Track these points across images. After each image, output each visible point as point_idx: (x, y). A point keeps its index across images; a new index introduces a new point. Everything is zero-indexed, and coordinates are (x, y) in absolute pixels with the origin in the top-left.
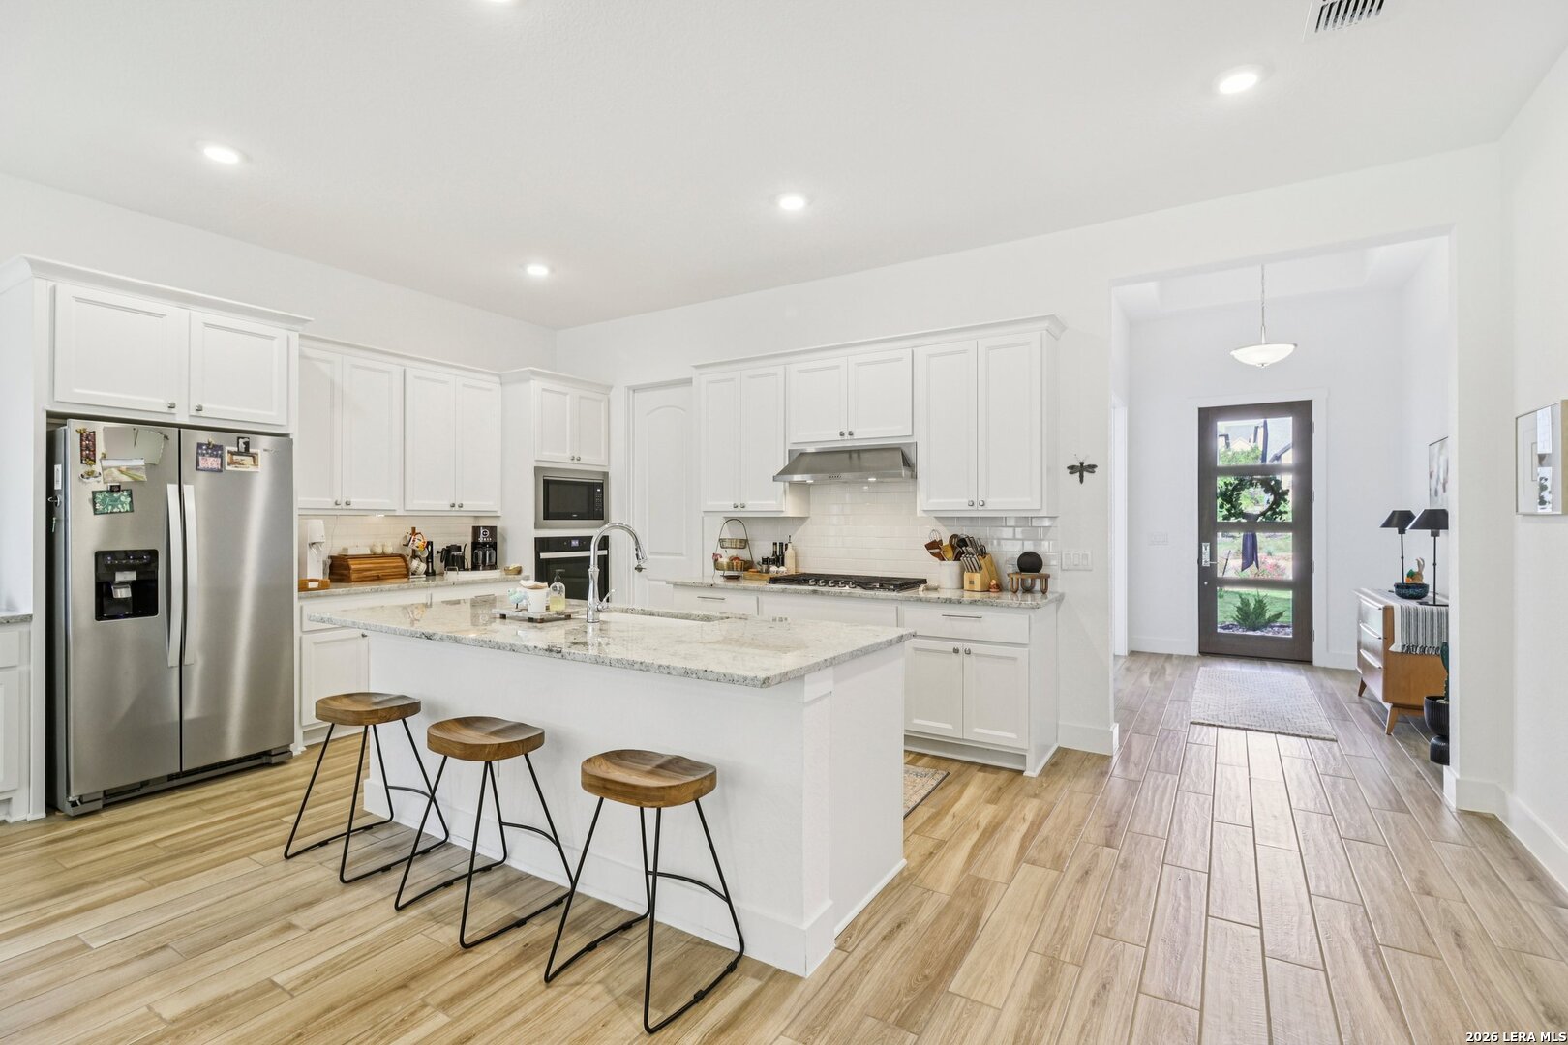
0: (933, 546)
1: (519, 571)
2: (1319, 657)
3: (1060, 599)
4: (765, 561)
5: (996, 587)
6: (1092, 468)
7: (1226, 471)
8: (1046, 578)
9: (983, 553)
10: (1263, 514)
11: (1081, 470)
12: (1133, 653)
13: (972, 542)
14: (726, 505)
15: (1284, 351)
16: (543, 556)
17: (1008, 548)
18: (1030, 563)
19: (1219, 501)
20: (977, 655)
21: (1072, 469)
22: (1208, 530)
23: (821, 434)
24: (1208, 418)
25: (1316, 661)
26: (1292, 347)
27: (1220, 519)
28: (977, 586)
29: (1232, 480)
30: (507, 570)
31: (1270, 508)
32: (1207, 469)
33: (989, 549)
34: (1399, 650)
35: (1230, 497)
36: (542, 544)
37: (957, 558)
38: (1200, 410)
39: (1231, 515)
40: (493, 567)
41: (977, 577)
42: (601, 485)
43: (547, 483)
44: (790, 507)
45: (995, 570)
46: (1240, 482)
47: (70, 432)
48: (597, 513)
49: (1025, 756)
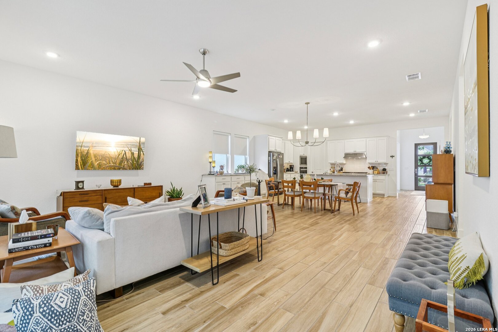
0: (369, 167)
1: (297, 172)
3: (389, 175)
4: (339, 170)
5: (379, 173)
6: (394, 156)
7: (420, 156)
8: (387, 172)
9: (377, 168)
10: (428, 163)
11: (392, 157)
12: (401, 190)
13: (375, 167)
14: (333, 162)
15: (428, 136)
16: (301, 170)
17: (381, 168)
18: (384, 170)
19: (419, 161)
20: (377, 182)
21: (391, 156)
22: (416, 167)
23: (351, 151)
24: (416, 145)
26: (429, 136)
27: (419, 164)
28: (376, 173)
29: (422, 157)
30: (295, 172)
31: (429, 162)
32: (416, 155)
33: (378, 168)
35: (421, 160)
36: (301, 168)
37: (373, 169)
39: (421, 164)
40: (293, 171)
41: (376, 172)
42: (306, 158)
43: (301, 158)
44: (344, 162)
45: (379, 171)
46: (423, 157)
47: (272, 154)
48: (306, 163)
49: (384, 195)
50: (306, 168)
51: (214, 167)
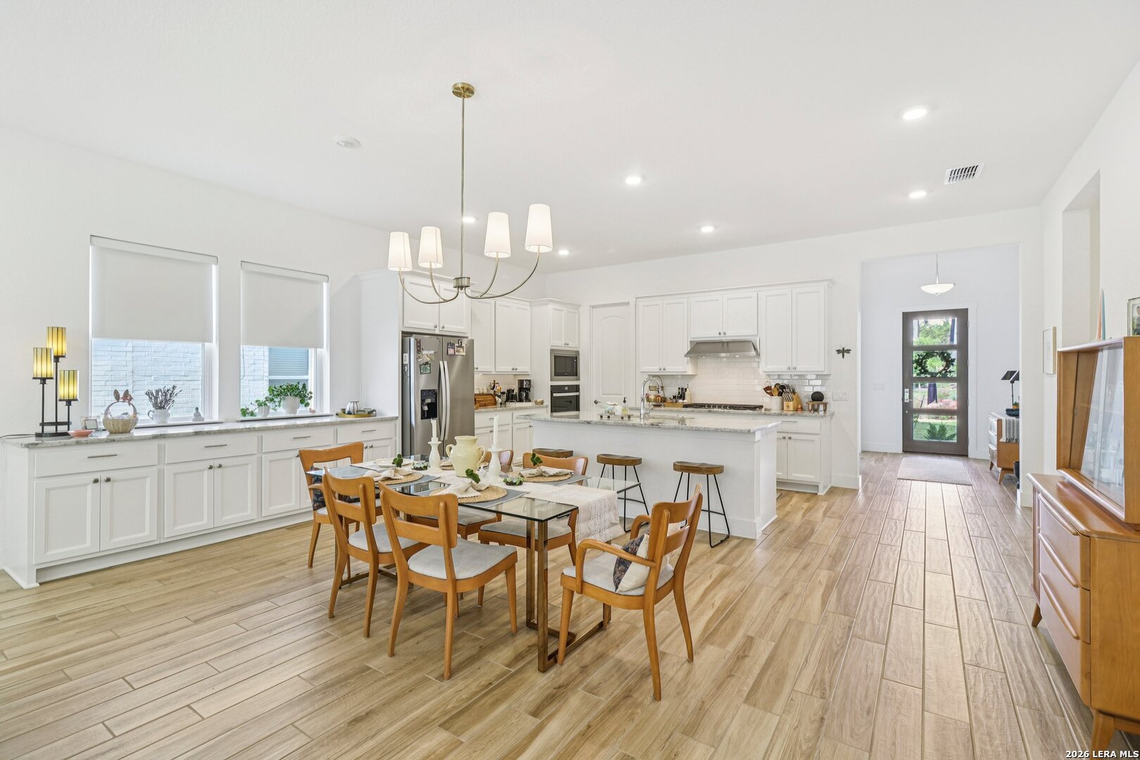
0: (767, 389)
1: (542, 402)
2: (972, 452)
3: (833, 414)
4: (674, 397)
5: (799, 409)
6: (848, 351)
7: (919, 348)
8: (825, 405)
9: (794, 392)
10: (940, 372)
11: (843, 352)
12: (863, 452)
13: (788, 386)
14: (655, 369)
15: (948, 287)
16: (555, 395)
17: (806, 391)
18: (818, 397)
19: (915, 365)
20: (794, 440)
21: (839, 351)
22: (908, 383)
23: (709, 333)
24: (907, 317)
25: (969, 456)
26: (952, 285)
27: (915, 375)
28: (791, 408)
29: (921, 352)
30: (536, 402)
31: (944, 369)
32: (907, 347)
33: (797, 390)
34: (1005, 441)
35: (921, 363)
36: (554, 389)
37: (780, 394)
38: (903, 313)
39: (922, 373)
40: (528, 400)
41: (791, 404)
42: (576, 357)
43: (556, 357)
44: (690, 370)
45: (799, 402)
46: (927, 354)
47: (412, 340)
48: (575, 373)
49: (818, 486)
50: (577, 388)
51: (69, 402)
